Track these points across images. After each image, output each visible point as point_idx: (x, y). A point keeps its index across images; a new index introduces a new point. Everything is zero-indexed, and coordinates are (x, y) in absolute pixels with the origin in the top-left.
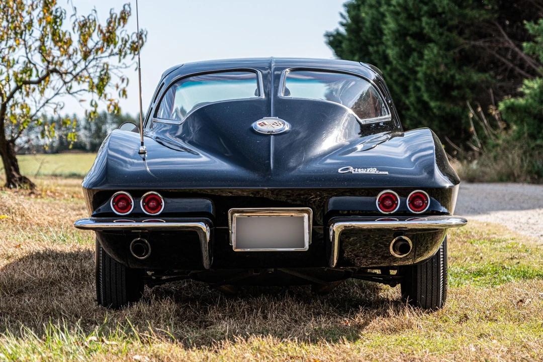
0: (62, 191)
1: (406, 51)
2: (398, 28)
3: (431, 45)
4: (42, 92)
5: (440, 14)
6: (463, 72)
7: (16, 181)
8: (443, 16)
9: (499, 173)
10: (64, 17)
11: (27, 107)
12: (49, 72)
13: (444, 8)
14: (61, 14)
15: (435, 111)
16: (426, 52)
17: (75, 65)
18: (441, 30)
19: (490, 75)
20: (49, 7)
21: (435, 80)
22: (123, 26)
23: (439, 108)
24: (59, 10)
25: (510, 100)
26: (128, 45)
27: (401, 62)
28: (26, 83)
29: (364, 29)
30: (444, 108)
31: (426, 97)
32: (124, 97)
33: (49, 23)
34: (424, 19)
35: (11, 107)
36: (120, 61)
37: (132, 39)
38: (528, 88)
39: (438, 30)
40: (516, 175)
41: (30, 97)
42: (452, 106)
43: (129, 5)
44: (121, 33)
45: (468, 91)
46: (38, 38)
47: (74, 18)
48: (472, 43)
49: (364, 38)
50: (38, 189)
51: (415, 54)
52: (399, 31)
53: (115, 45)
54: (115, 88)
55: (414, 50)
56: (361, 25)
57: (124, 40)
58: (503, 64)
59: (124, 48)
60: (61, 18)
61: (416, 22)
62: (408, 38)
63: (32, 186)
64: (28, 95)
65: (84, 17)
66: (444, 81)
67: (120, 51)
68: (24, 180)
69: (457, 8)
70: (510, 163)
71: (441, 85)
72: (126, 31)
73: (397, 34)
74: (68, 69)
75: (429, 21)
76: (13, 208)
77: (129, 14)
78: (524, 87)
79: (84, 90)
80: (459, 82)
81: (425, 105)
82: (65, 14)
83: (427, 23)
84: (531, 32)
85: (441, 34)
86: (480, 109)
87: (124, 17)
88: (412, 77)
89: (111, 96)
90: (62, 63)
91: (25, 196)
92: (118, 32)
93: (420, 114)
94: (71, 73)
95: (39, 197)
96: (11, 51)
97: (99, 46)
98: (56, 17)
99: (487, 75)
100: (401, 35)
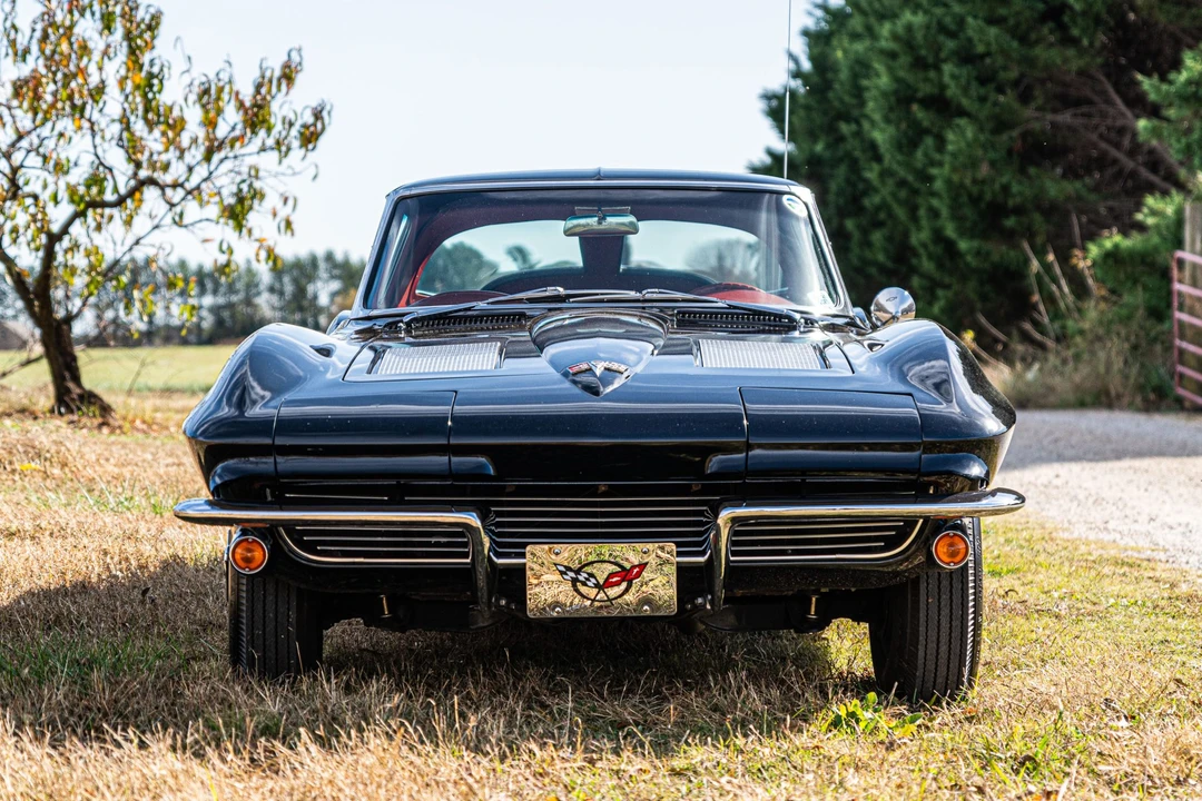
0: (167, 420)
1: (910, 133)
2: (895, 86)
3: (962, 122)
4: (128, 223)
5: (982, 57)
6: (1029, 177)
7: (73, 400)
8: (988, 61)
9: (1077, 388)
10: (166, 76)
11: (97, 253)
12: (142, 184)
13: (988, 44)
14: (162, 70)
15: (969, 258)
16: (950, 136)
17: (190, 169)
18: (982, 91)
19: (1084, 185)
20: (137, 56)
21: (970, 196)
22: (287, 93)
23: (978, 253)
24: (157, 62)
25: (1113, 240)
26: (294, 132)
27: (899, 157)
28: (94, 204)
29: (837, 86)
30: (988, 254)
31: (950, 231)
32: (289, 233)
33: (137, 87)
34: (947, 68)
35: (66, 252)
36: (280, 162)
37: (302, 118)
38: (1154, 213)
39: (975, 89)
40: (1113, 393)
41: (103, 231)
42: (1004, 248)
43: (299, 50)
44: (281, 107)
45: (1037, 218)
46: (117, 117)
47: (186, 79)
48: (1049, 117)
49: (836, 104)
50: (117, 417)
51: (929, 141)
52: (896, 92)
53: (269, 130)
54: (271, 217)
55: (927, 132)
56: (830, 75)
57: (287, 121)
58: (1115, 161)
59: (286, 138)
60: (160, 77)
61: (932, 74)
62: (915, 107)
63: (106, 410)
64: (99, 228)
65: (206, 75)
66: (988, 197)
67: (278, 143)
68: (90, 398)
69: (1015, 44)
70: (1102, 369)
71: (983, 205)
72: (291, 103)
73: (893, 99)
74: (180, 176)
75: (956, 71)
76: (48, 451)
77: (299, 68)
78: (1146, 210)
79: (207, 220)
80: (1018, 200)
81: (950, 246)
82: (169, 68)
83: (953, 77)
84: (1153, 97)
85: (983, 99)
86: (1051, 257)
87: (288, 75)
88: (923, 187)
89: (262, 230)
90: (166, 167)
91: (90, 429)
92: (275, 106)
93: (940, 266)
94: (182, 185)
95: (118, 431)
96: (62, 141)
97: (237, 133)
98: (151, 76)
99: (1078, 185)
100: (901, 99)
